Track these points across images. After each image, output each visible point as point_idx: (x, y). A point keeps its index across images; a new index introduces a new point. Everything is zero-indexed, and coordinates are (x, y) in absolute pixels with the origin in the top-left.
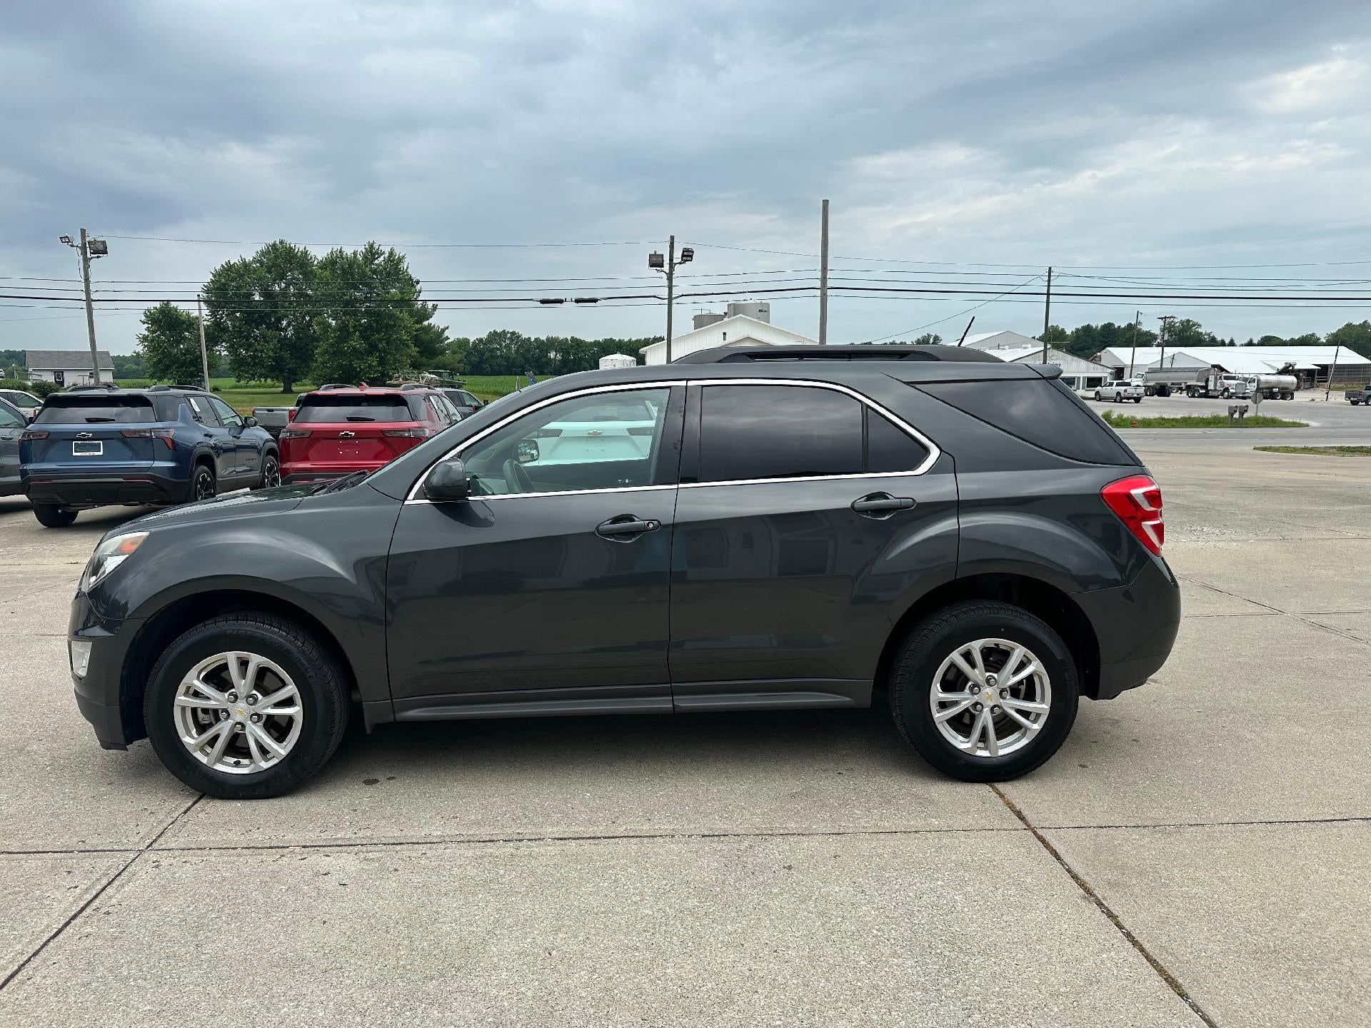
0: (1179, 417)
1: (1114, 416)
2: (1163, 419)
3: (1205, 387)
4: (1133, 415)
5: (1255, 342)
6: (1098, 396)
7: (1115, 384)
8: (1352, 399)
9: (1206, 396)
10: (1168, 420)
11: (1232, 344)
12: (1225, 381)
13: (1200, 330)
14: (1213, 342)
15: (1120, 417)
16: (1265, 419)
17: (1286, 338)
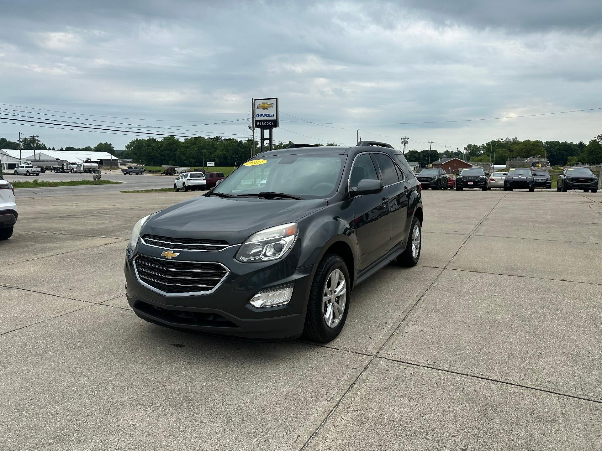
0: (69, 181)
1: (39, 181)
2: (62, 182)
3: (63, 168)
4: (49, 181)
5: (64, 149)
6: (16, 173)
7: (25, 167)
8: (124, 172)
9: (64, 172)
10: (64, 182)
11: (54, 149)
12: (71, 166)
13: (40, 143)
14: (44, 148)
15: (42, 182)
16: (104, 181)
17: (76, 147)
